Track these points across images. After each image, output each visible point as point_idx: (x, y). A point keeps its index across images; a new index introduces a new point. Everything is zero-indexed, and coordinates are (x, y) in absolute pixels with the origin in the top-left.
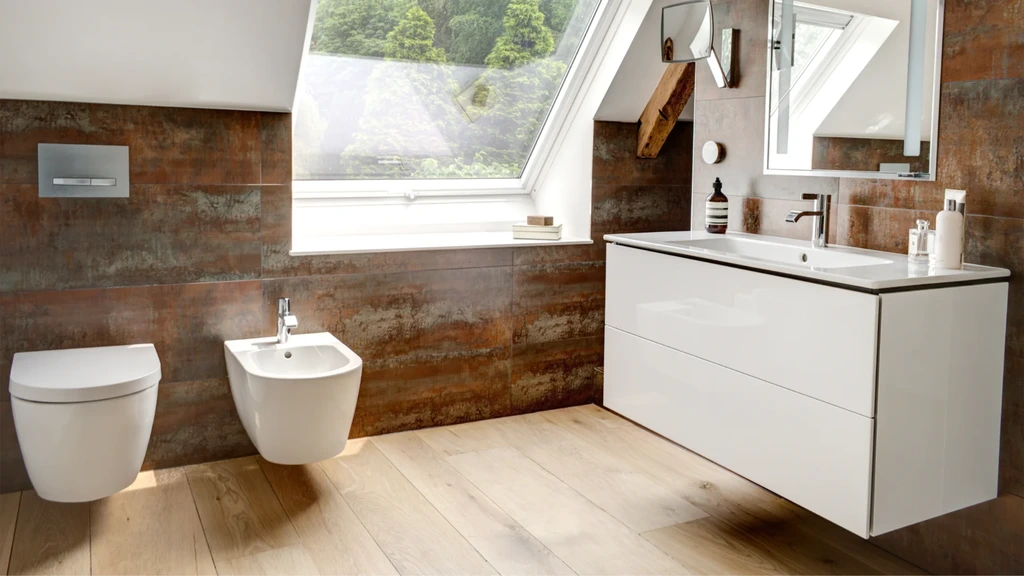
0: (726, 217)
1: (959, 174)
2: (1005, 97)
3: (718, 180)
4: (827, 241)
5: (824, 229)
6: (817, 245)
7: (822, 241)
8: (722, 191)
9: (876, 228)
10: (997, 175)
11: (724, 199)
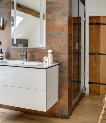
0: (3, 56)
1: (50, 47)
2: (56, 35)
3: (1, 49)
4: (27, 60)
5: (26, 58)
6: (25, 61)
7: (26, 60)
8: (2, 51)
9: (35, 57)
10: (56, 48)
11: (3, 53)
